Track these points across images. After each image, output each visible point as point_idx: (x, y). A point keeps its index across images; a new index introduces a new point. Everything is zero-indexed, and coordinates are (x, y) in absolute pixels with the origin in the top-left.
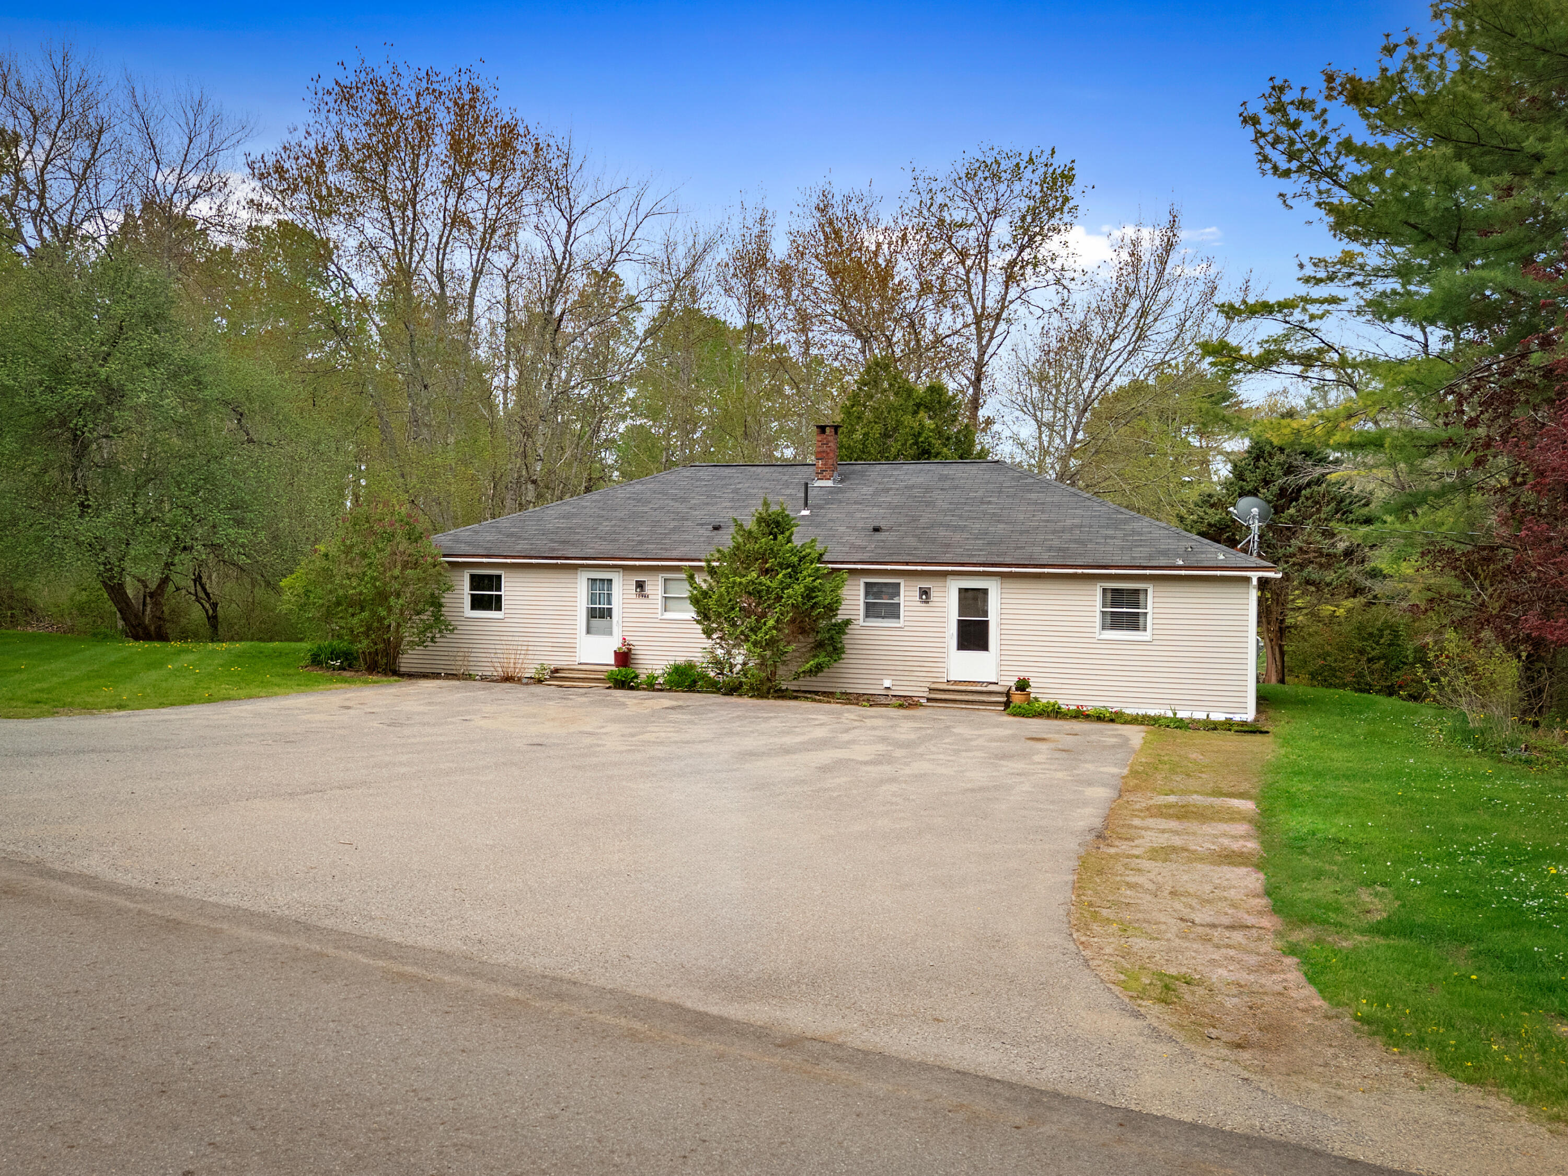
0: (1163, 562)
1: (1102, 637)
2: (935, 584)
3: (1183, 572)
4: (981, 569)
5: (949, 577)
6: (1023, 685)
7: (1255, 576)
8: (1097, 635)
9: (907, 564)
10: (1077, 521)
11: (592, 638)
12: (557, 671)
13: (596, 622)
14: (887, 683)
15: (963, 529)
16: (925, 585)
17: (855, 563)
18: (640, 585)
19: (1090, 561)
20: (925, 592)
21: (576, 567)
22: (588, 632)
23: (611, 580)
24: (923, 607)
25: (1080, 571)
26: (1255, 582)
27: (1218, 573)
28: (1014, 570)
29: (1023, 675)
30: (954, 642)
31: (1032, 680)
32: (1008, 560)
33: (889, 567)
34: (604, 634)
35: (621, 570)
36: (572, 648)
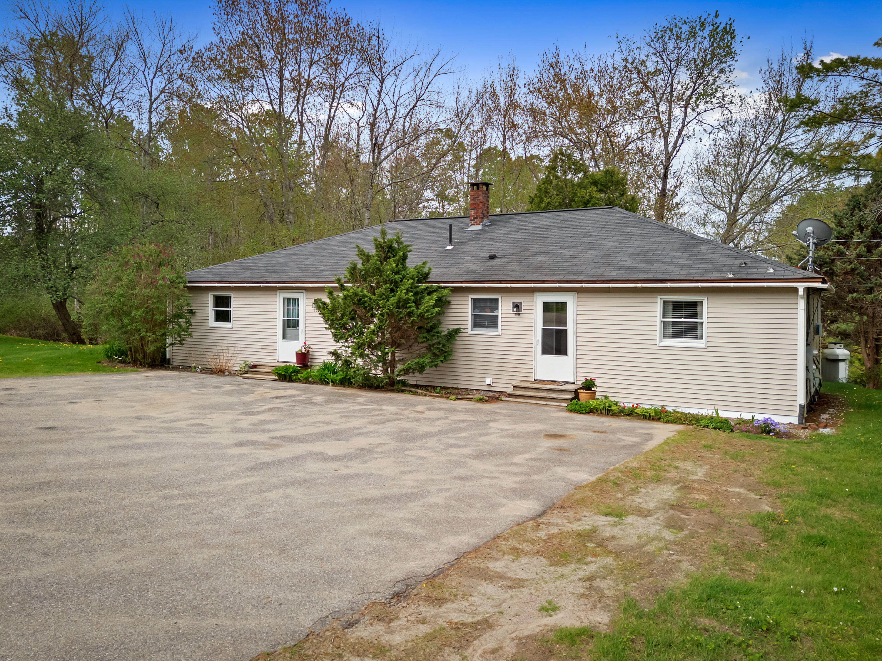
0: (715, 276)
1: (662, 344)
2: (525, 299)
3: (732, 285)
4: (557, 285)
5: (536, 293)
6: (589, 385)
7: (801, 287)
8: (658, 342)
9: (500, 282)
10: (655, 246)
11: (287, 343)
12: (255, 366)
13: (290, 331)
14: (488, 381)
15: (556, 255)
16: (517, 300)
17: (462, 282)
19: (650, 277)
20: (517, 306)
21: (275, 289)
22: (284, 338)
23: (298, 299)
24: (515, 318)
25: (639, 285)
26: (801, 292)
27: (765, 285)
28: (584, 285)
29: (589, 376)
30: (539, 348)
31: (597, 380)
32: (581, 278)
33: (486, 285)
34: (293, 338)
35: (304, 291)
36: (273, 350)
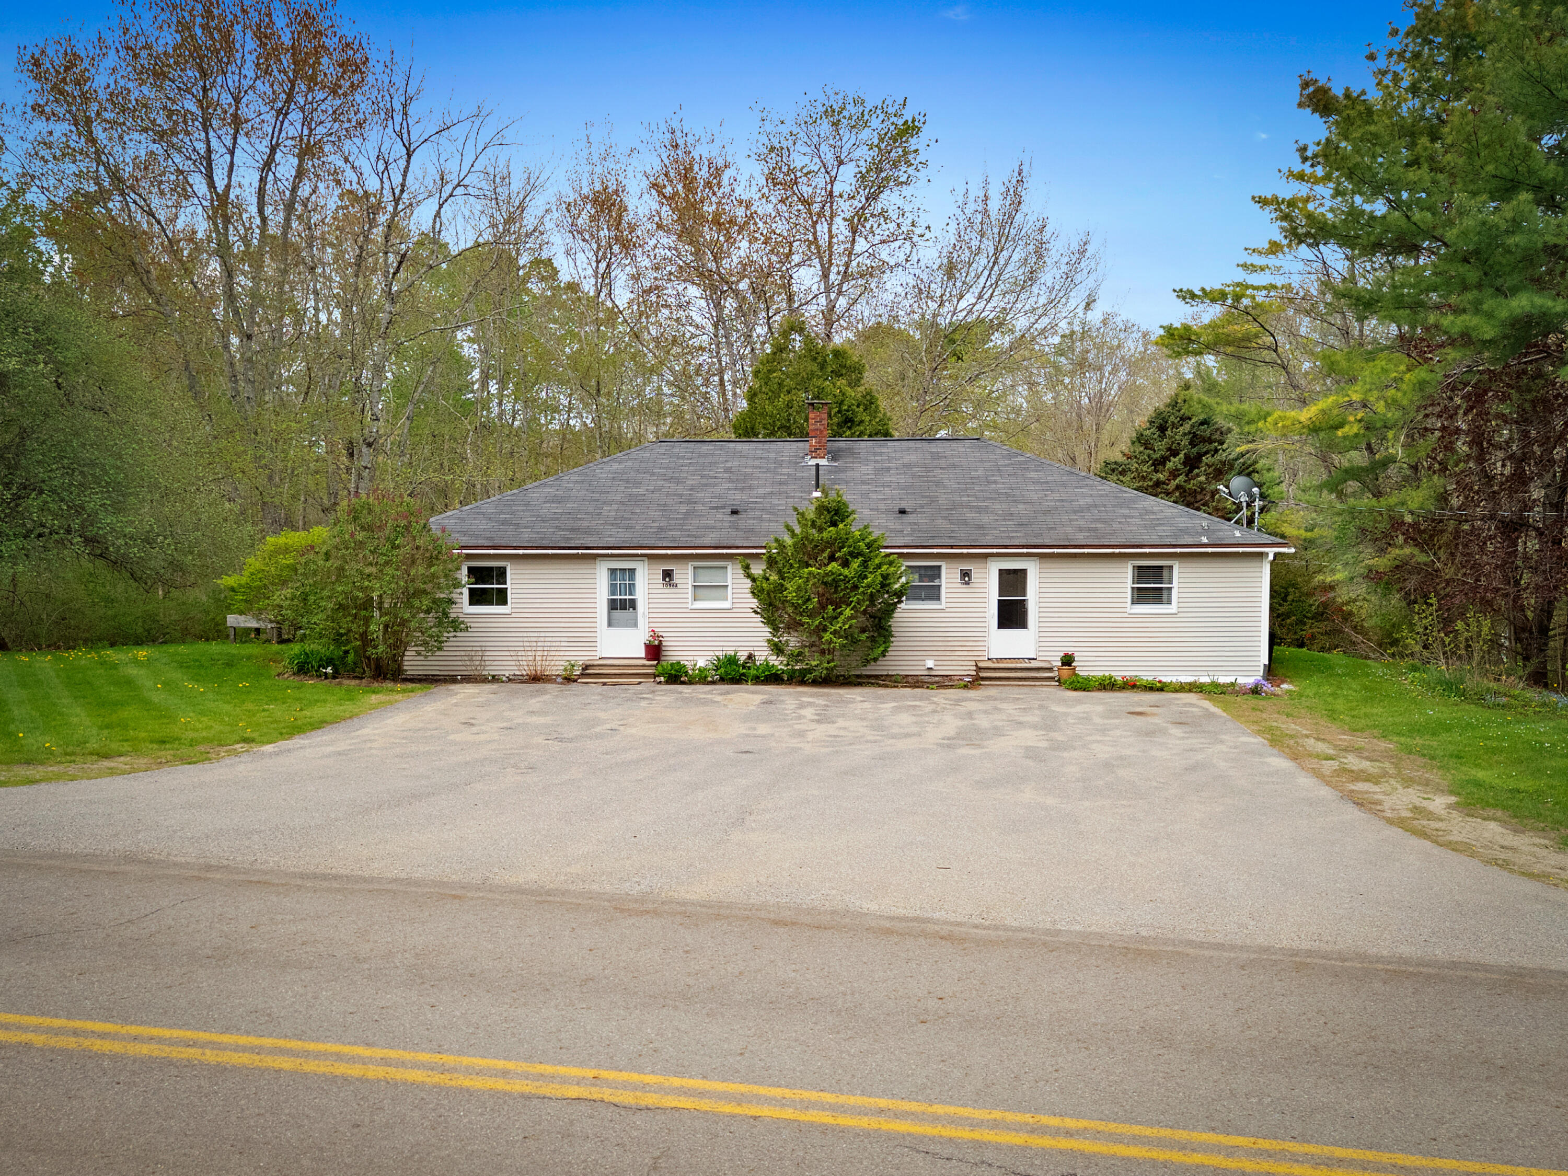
0: (1190, 541)
1: (1133, 611)
2: (977, 565)
3: (1210, 550)
4: (1025, 551)
5: (990, 559)
6: (1068, 661)
7: (1271, 551)
8: (1128, 610)
9: (952, 547)
11: (616, 632)
12: (586, 667)
13: (618, 614)
14: (930, 664)
15: (986, 510)
16: (966, 567)
17: (899, 547)
18: (668, 574)
19: (1124, 541)
20: (966, 574)
21: (595, 557)
22: (610, 624)
23: (633, 570)
24: (965, 589)
25: (1117, 551)
26: (1271, 557)
27: (1241, 550)
28: (1056, 551)
29: (1069, 650)
30: (995, 621)
31: (1076, 654)
32: (1048, 542)
33: (935, 551)
34: (626, 626)
35: (646, 559)
36: (592, 642)
